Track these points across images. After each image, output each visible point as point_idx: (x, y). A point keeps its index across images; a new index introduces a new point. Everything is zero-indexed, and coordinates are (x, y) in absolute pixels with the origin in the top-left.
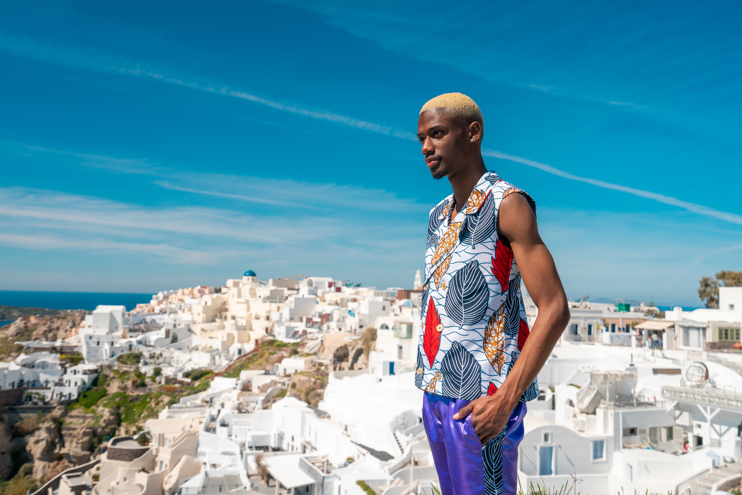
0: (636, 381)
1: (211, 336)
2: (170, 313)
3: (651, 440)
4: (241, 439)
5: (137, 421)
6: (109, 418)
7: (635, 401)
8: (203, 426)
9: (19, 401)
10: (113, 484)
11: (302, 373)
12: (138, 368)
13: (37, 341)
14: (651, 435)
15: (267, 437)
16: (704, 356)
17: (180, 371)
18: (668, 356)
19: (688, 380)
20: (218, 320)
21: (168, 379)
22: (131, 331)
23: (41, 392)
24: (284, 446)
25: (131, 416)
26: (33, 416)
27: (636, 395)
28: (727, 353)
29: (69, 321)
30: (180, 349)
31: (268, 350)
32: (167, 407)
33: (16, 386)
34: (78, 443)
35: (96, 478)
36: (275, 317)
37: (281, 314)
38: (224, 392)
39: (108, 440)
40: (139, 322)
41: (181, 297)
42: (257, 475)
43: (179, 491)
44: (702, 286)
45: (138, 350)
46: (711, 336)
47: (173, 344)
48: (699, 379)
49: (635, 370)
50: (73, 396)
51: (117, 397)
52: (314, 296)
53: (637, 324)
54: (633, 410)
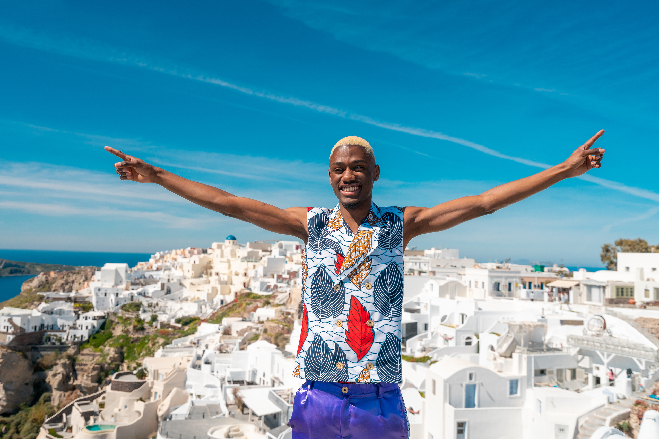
0: (546, 331)
1: (198, 289)
2: (165, 270)
3: (558, 380)
4: (221, 375)
5: (137, 359)
6: (114, 356)
7: (545, 347)
8: (190, 364)
9: (40, 342)
10: (116, 410)
11: (272, 321)
12: (138, 315)
13: (56, 292)
14: (557, 376)
15: (243, 373)
16: (603, 311)
17: (173, 318)
18: (573, 310)
19: (589, 330)
20: (204, 276)
21: (163, 325)
22: (133, 284)
23: (58, 334)
24: (257, 381)
25: (132, 354)
26: (52, 354)
27: (546, 342)
28: (623, 307)
29: (82, 276)
30: (173, 300)
31: (245, 301)
32: (161, 347)
33: (37, 330)
34: (88, 376)
35: (102, 405)
36: (251, 273)
37: (256, 271)
38: (208, 335)
39: (112, 374)
40: (139, 277)
41: (175, 257)
42: (234, 404)
43: (170, 417)
44: (603, 251)
45: (139, 300)
46: (610, 293)
47: (167, 296)
48: (599, 329)
49: (546, 321)
50: (85, 337)
51: (120, 339)
52: (283, 257)
53: (549, 282)
54: (543, 354)
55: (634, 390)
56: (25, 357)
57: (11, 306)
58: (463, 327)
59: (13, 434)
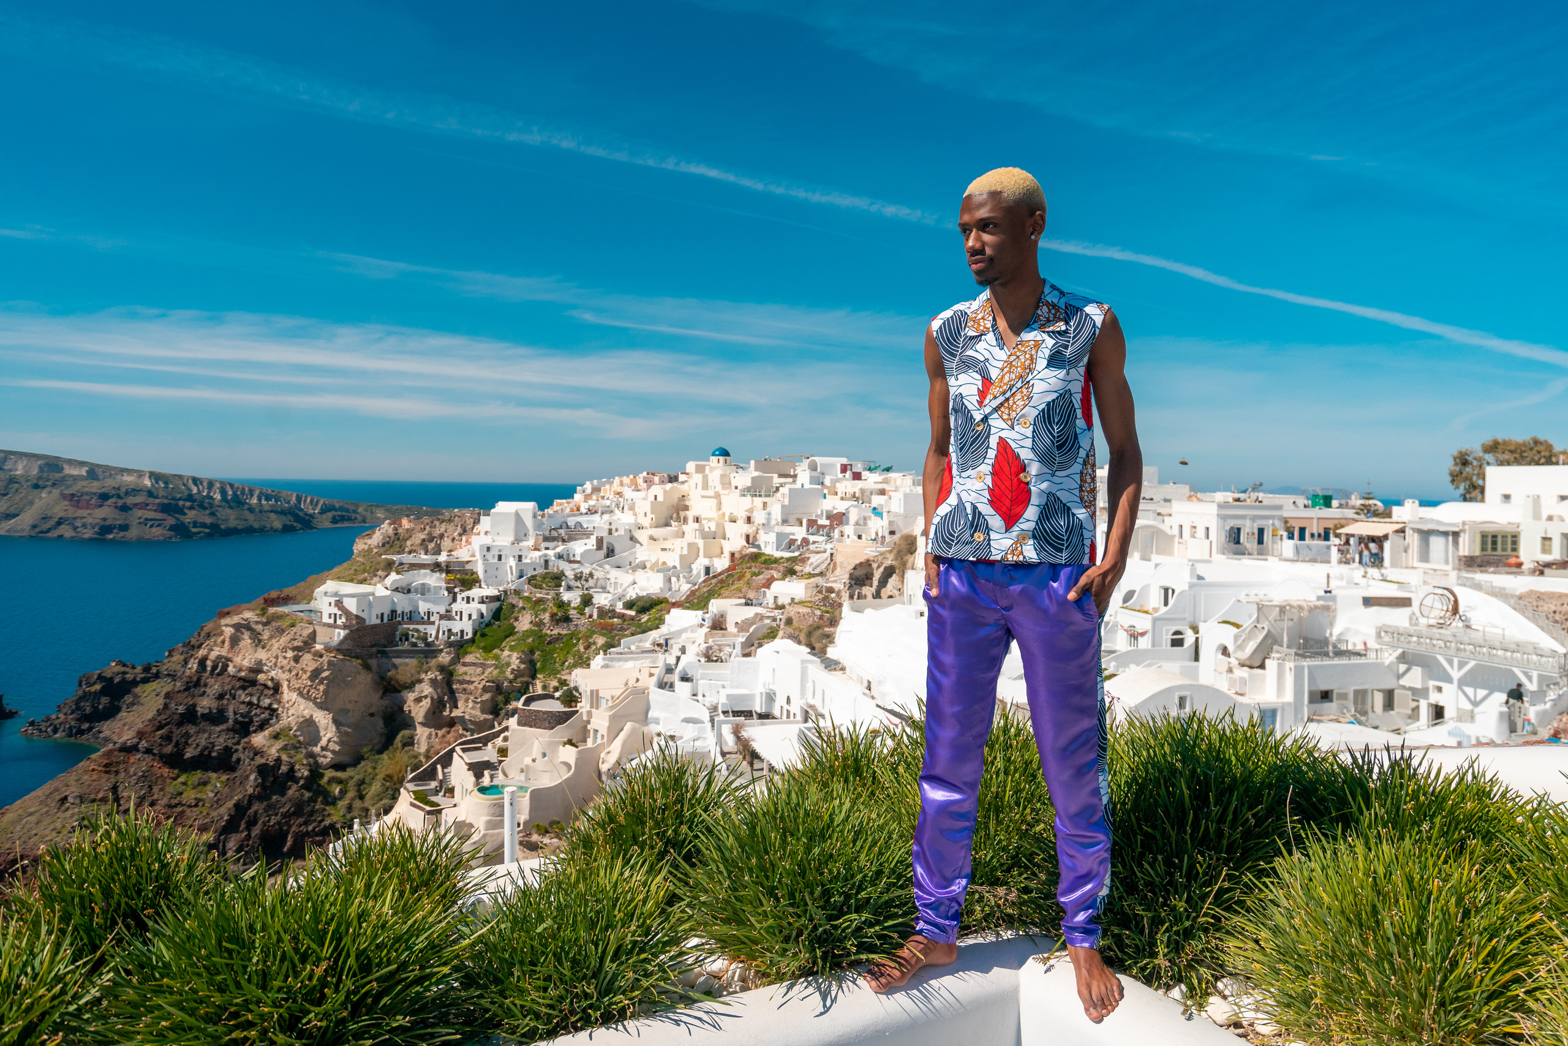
0: (1334, 617)
1: (664, 547)
2: (603, 513)
3: (1356, 710)
4: (710, 700)
5: (559, 672)
6: (519, 667)
7: (1331, 648)
8: (654, 679)
9: (392, 642)
10: (528, 761)
11: (801, 603)
12: (558, 595)
13: (413, 555)
14: (1355, 702)
15: (750, 697)
16: (1452, 579)
17: (620, 599)
18: (1391, 578)
19: (1423, 615)
20: (674, 523)
21: (603, 611)
22: (546, 539)
23: (421, 627)
24: (776, 712)
25: (551, 664)
26: (412, 662)
27: (1334, 638)
28: (1495, 573)
29: (457, 526)
30: (618, 567)
31: (750, 568)
32: (602, 652)
33: (385, 620)
34: (475, 702)
35: (503, 752)
36: (759, 517)
37: (769, 514)
38: (684, 630)
39: (518, 698)
40: (558, 526)
41: (619, 489)
42: (736, 753)
44: (1456, 464)
45: (558, 568)
46: (1468, 546)
47: (609, 559)
48: (1443, 614)
49: (1334, 599)
50: (467, 634)
51: (529, 637)
52: (819, 487)
53: (1342, 526)
54: (1327, 662)
55: (1513, 729)
56: (367, 667)
57: (339, 578)
58: (1165, 613)
59: (353, 799)
